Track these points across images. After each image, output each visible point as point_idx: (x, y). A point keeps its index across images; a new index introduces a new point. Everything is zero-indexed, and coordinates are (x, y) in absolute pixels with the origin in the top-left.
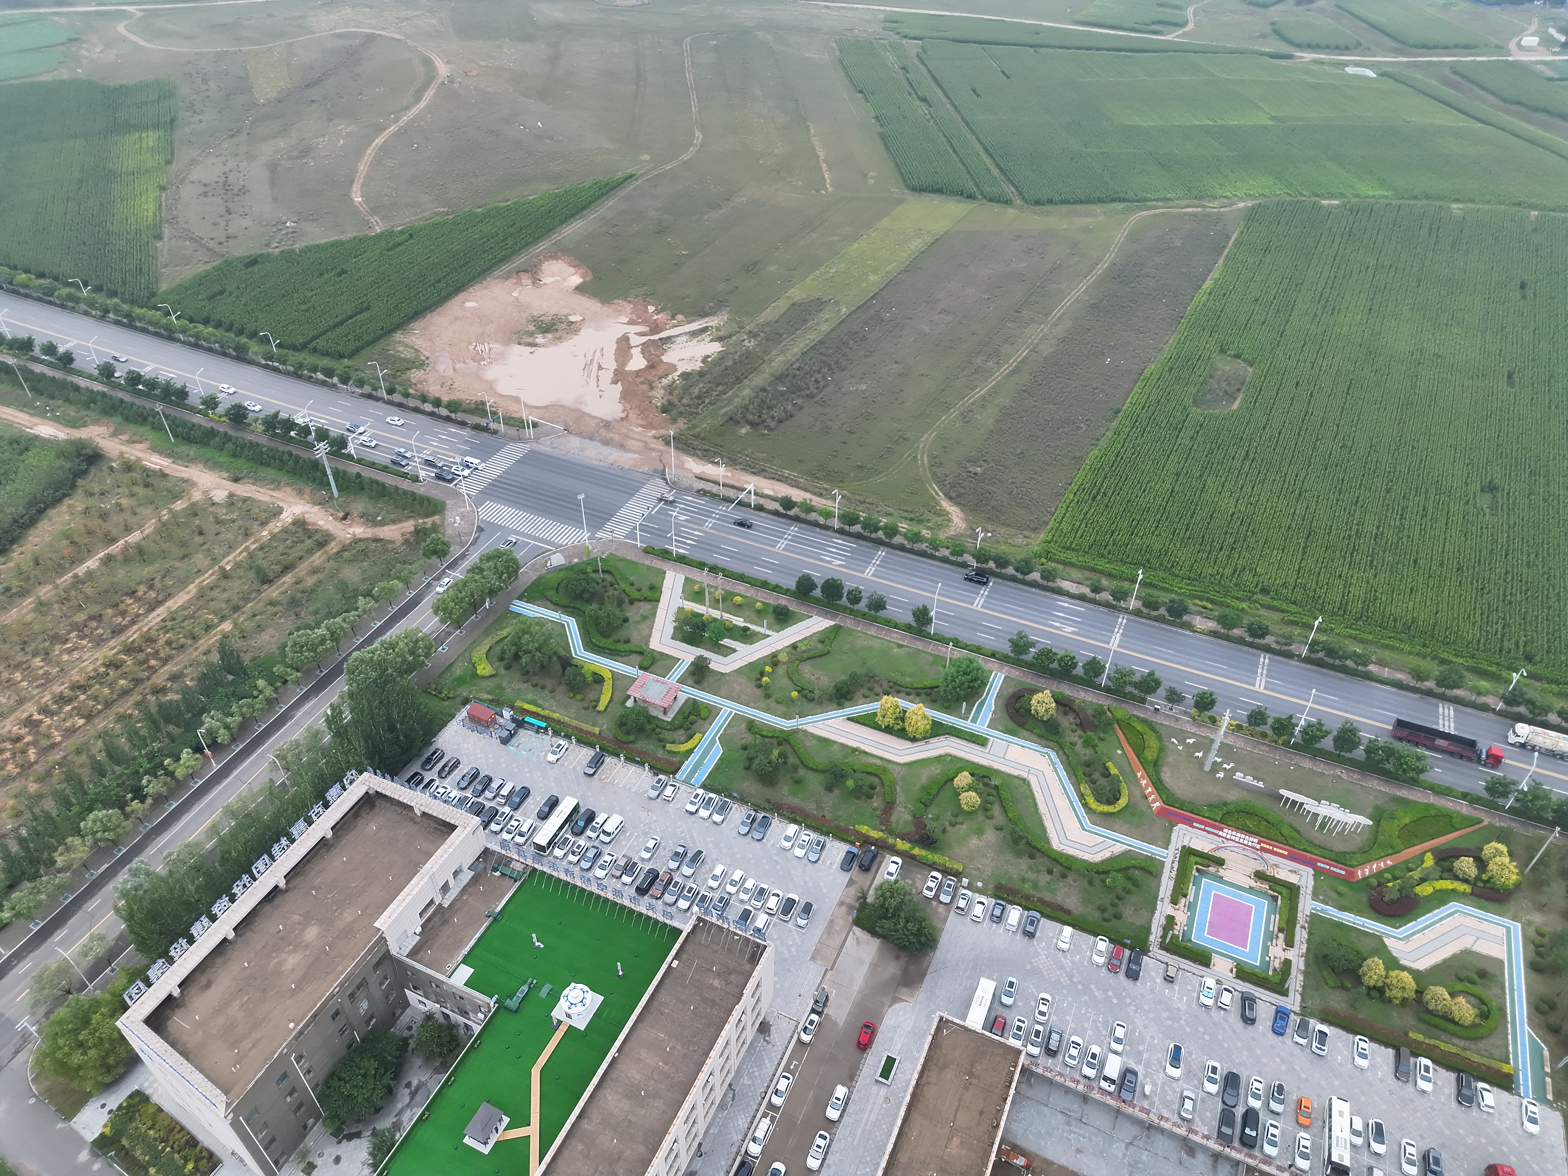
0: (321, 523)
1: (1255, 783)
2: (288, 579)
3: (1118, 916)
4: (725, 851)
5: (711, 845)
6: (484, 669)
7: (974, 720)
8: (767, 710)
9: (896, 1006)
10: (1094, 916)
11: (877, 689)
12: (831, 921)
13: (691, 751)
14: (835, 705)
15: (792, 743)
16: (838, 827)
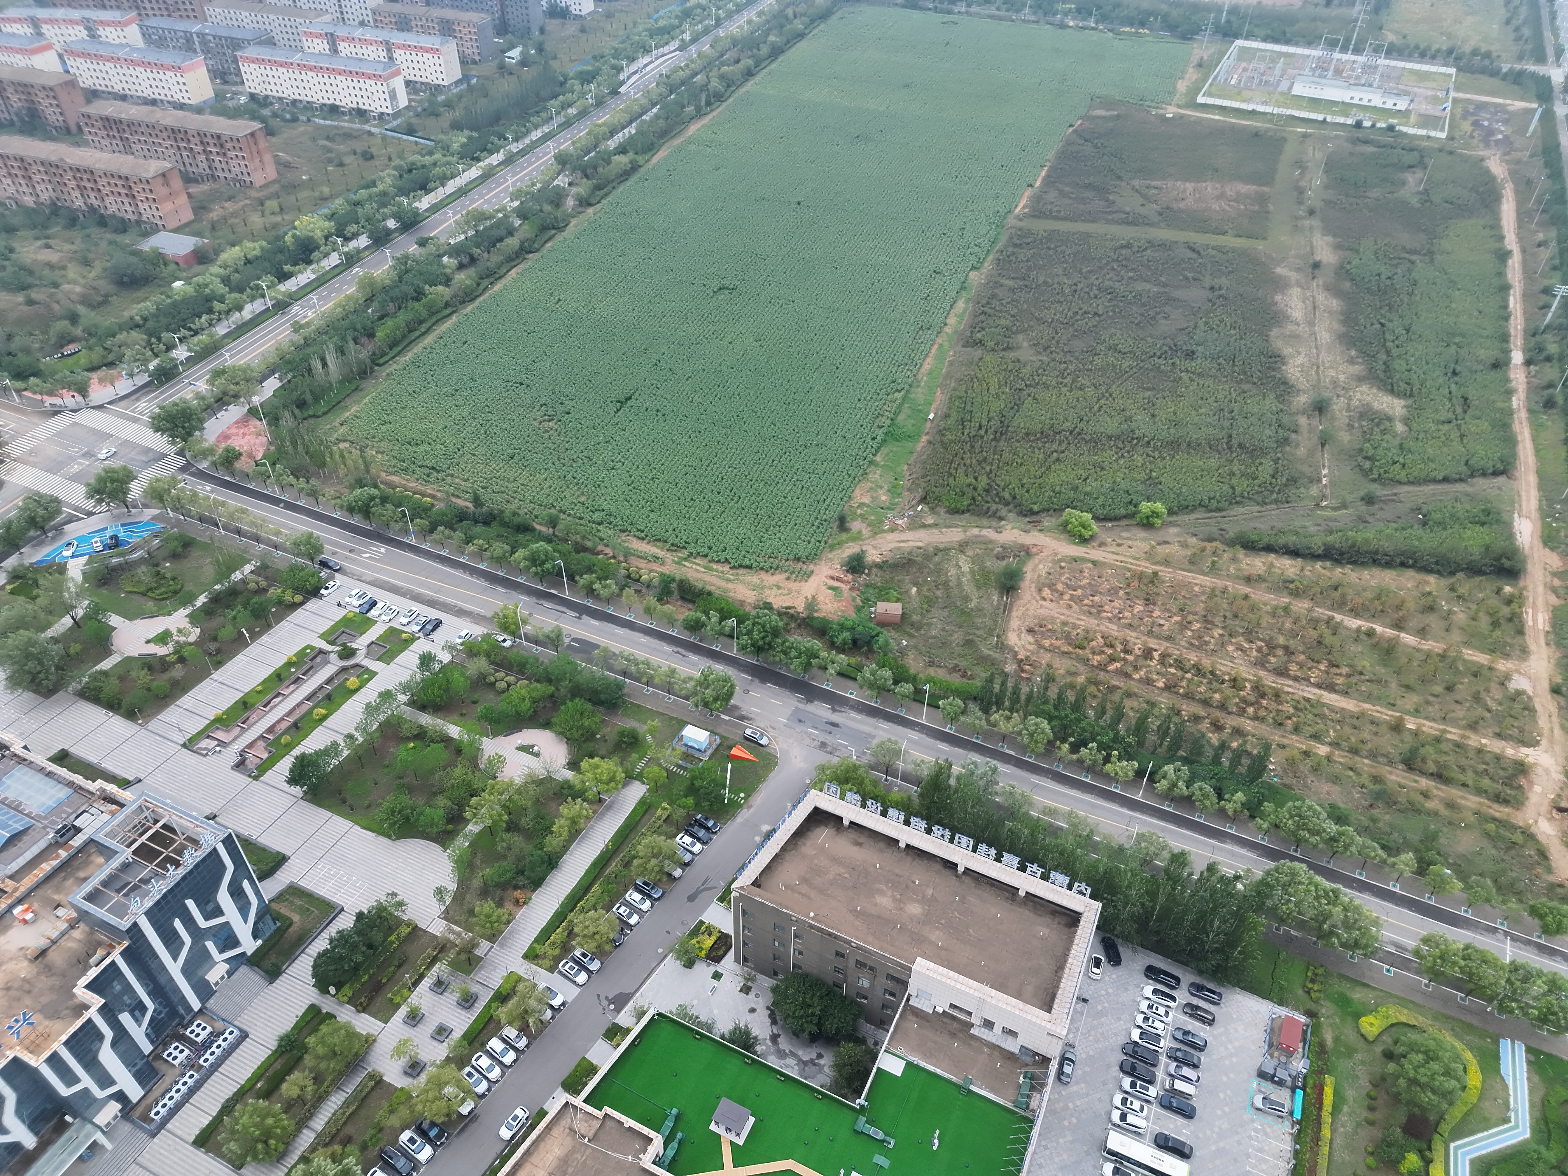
0: (1537, 789)
2: (1424, 782)
6: (1371, 1025)
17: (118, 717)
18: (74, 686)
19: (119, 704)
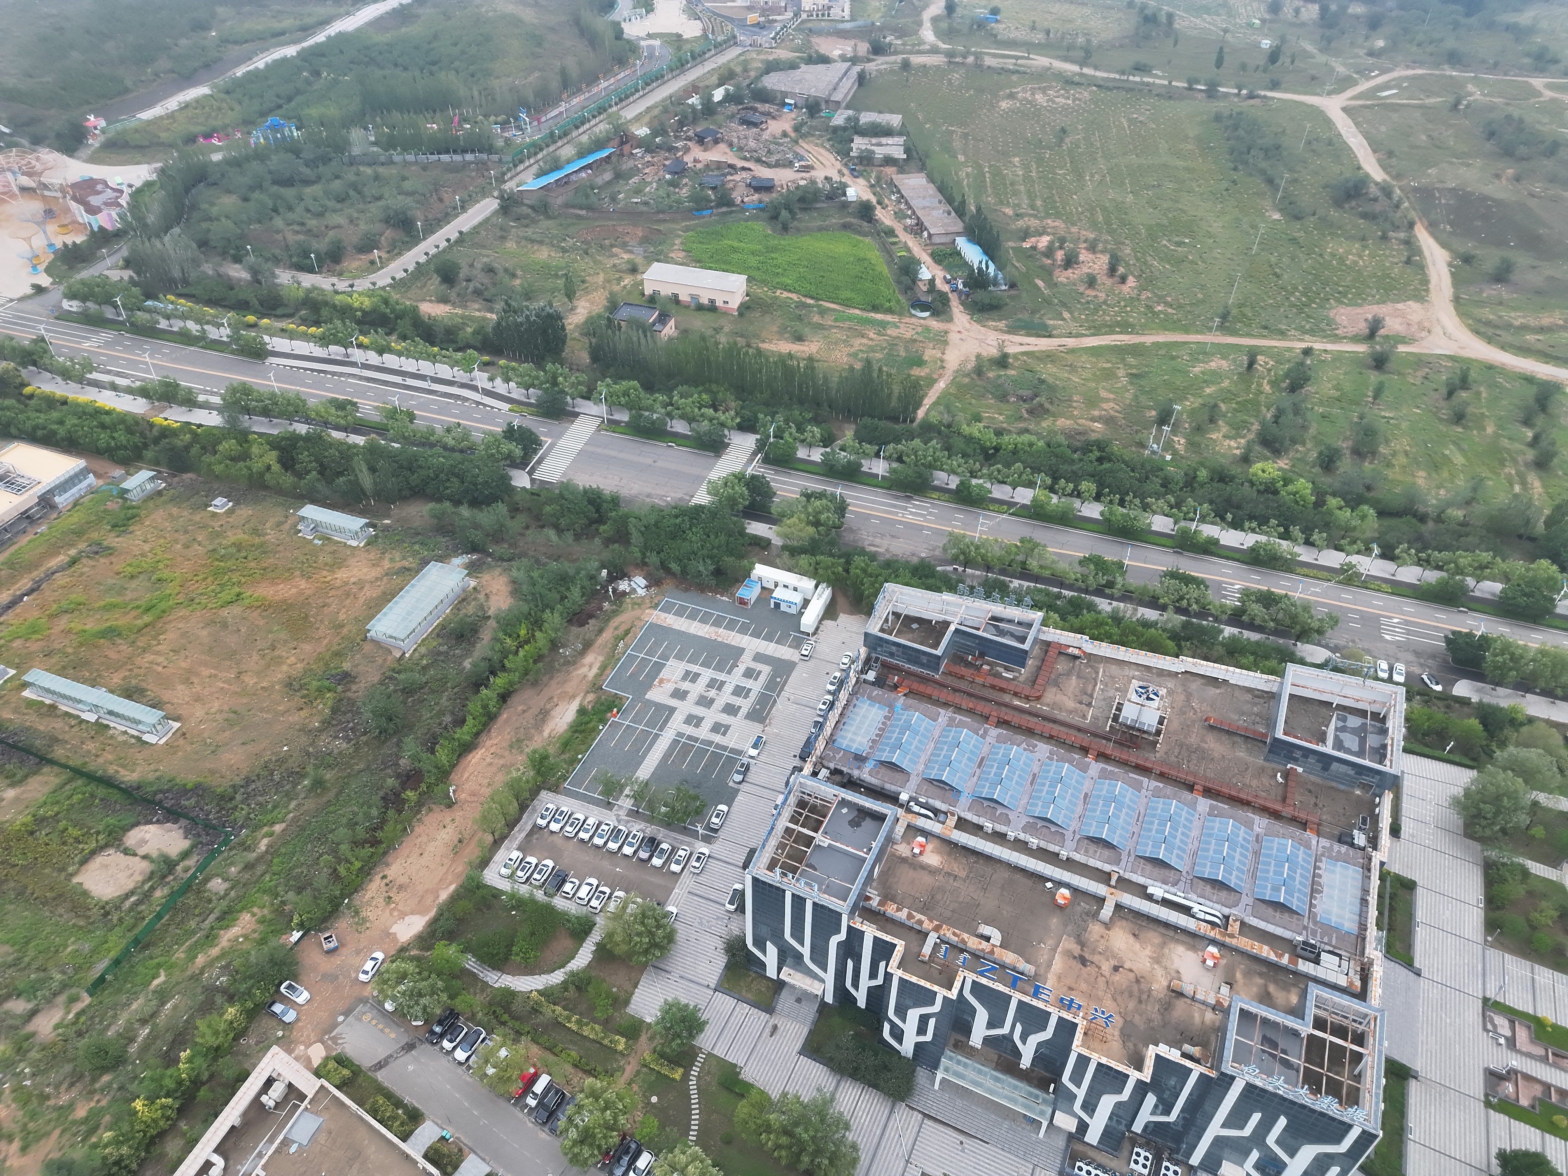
17: (1482, 913)
18: (1493, 854)
19: (1498, 908)
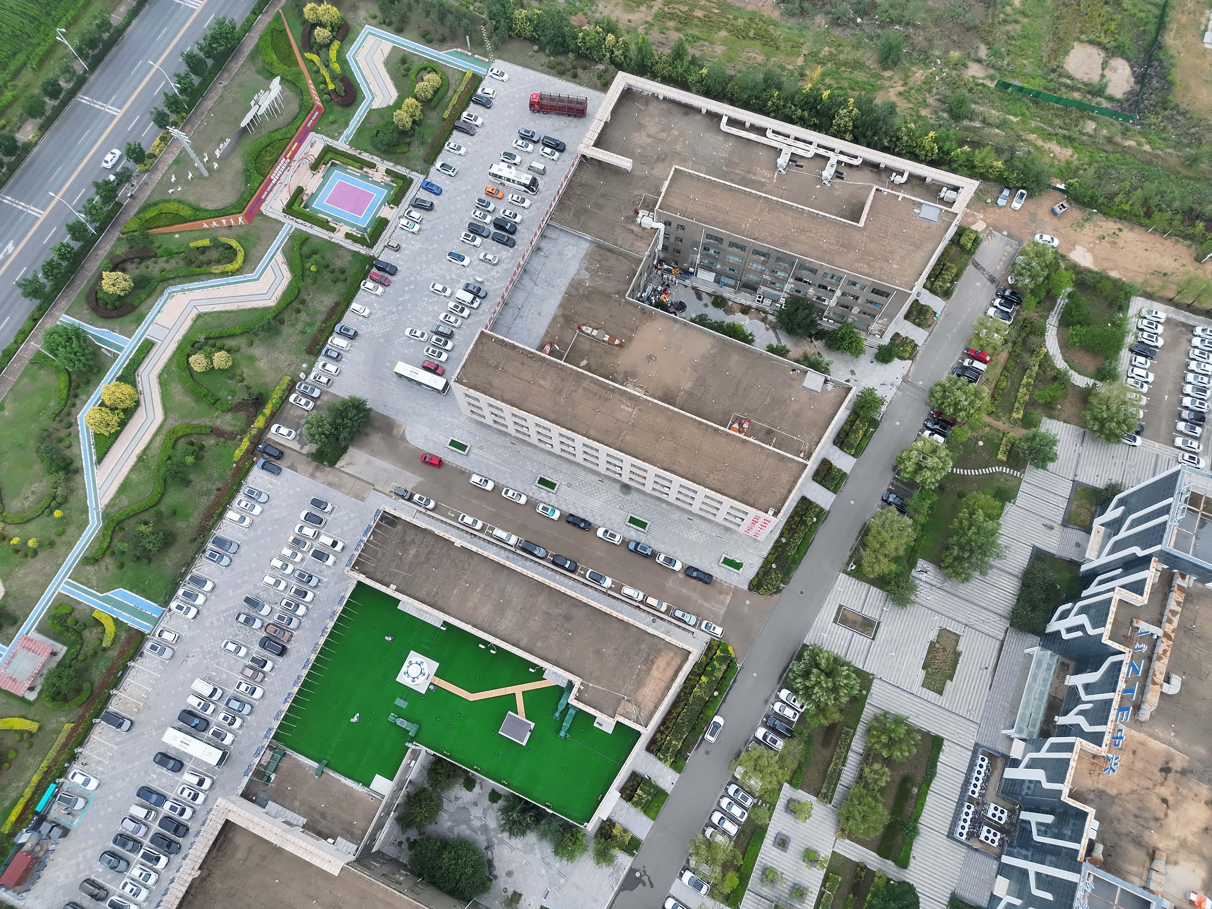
1: (226, 144)
3: (343, 272)
4: (246, 578)
5: (238, 592)
7: (120, 349)
8: (70, 546)
9: (408, 438)
10: (341, 288)
11: (63, 433)
12: (329, 484)
13: (116, 621)
14: (77, 476)
15: (123, 517)
16: (234, 476)
